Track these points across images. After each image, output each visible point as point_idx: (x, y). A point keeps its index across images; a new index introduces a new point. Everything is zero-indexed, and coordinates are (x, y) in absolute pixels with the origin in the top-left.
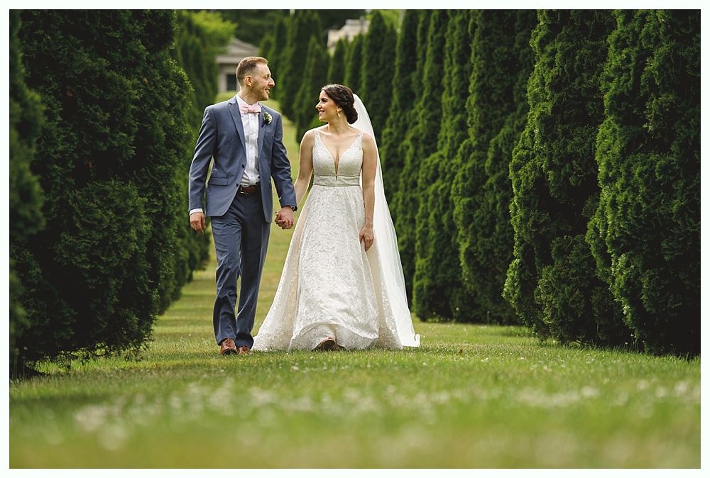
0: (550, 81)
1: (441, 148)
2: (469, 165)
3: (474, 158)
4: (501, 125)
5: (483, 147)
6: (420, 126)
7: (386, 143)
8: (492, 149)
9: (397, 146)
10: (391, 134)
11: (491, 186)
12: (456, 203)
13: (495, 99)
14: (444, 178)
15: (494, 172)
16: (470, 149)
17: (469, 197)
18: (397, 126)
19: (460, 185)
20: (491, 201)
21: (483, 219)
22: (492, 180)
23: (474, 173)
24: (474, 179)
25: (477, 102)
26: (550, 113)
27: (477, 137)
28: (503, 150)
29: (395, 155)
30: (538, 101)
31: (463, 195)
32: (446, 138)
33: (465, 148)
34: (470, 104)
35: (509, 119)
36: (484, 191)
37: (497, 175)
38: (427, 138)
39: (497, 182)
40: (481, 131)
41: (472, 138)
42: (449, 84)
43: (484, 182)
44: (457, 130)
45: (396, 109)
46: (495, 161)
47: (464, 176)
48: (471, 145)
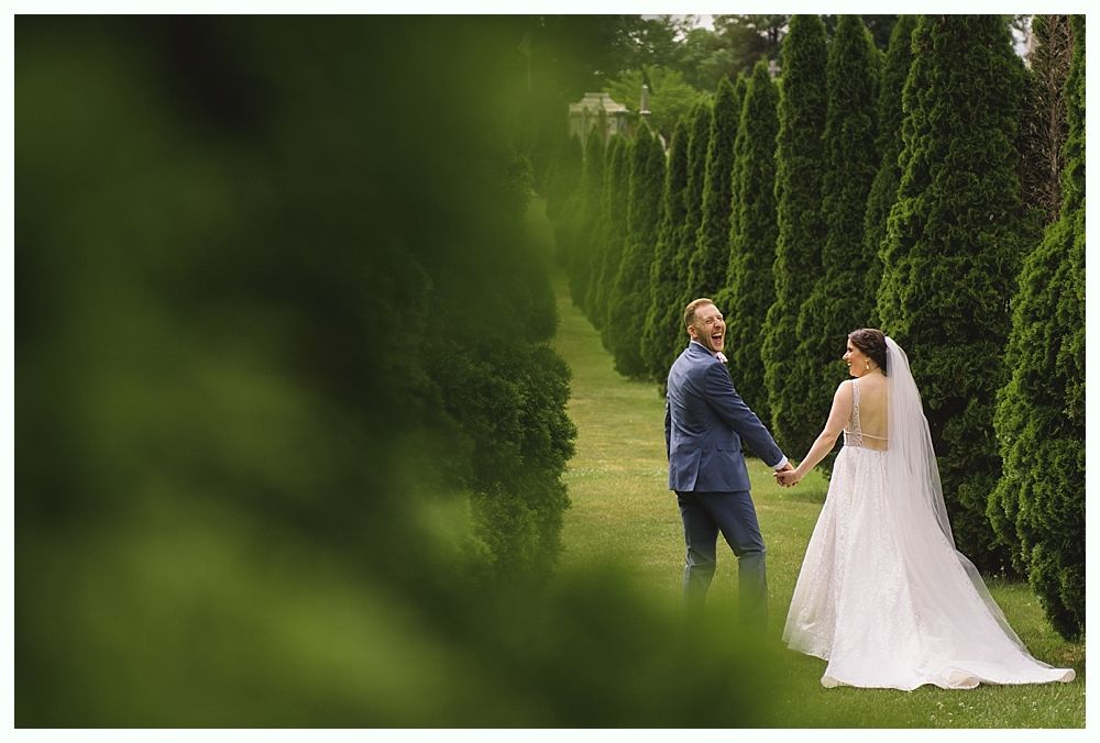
0: (905, 299)
1: (730, 285)
2: (779, 330)
3: (784, 322)
4: (810, 289)
5: (793, 311)
6: (700, 251)
7: (659, 257)
8: (803, 314)
9: (671, 260)
10: (664, 248)
11: (803, 352)
12: (767, 368)
13: (804, 263)
14: (734, 315)
15: (805, 338)
16: (779, 314)
17: (780, 361)
18: (670, 240)
19: (770, 350)
20: (803, 367)
21: (795, 384)
22: (804, 345)
23: (785, 338)
24: (784, 344)
25: (786, 266)
26: (906, 333)
27: (786, 301)
28: (814, 316)
29: (669, 269)
30: (892, 318)
31: (774, 360)
32: (735, 275)
33: (774, 311)
34: (777, 267)
35: (818, 284)
36: (795, 356)
37: (809, 340)
38: (707, 263)
39: (809, 348)
40: (790, 295)
41: (781, 301)
42: (738, 223)
43: (795, 348)
44: (746, 269)
45: (669, 223)
46: (806, 326)
47: (774, 340)
48: (780, 309)
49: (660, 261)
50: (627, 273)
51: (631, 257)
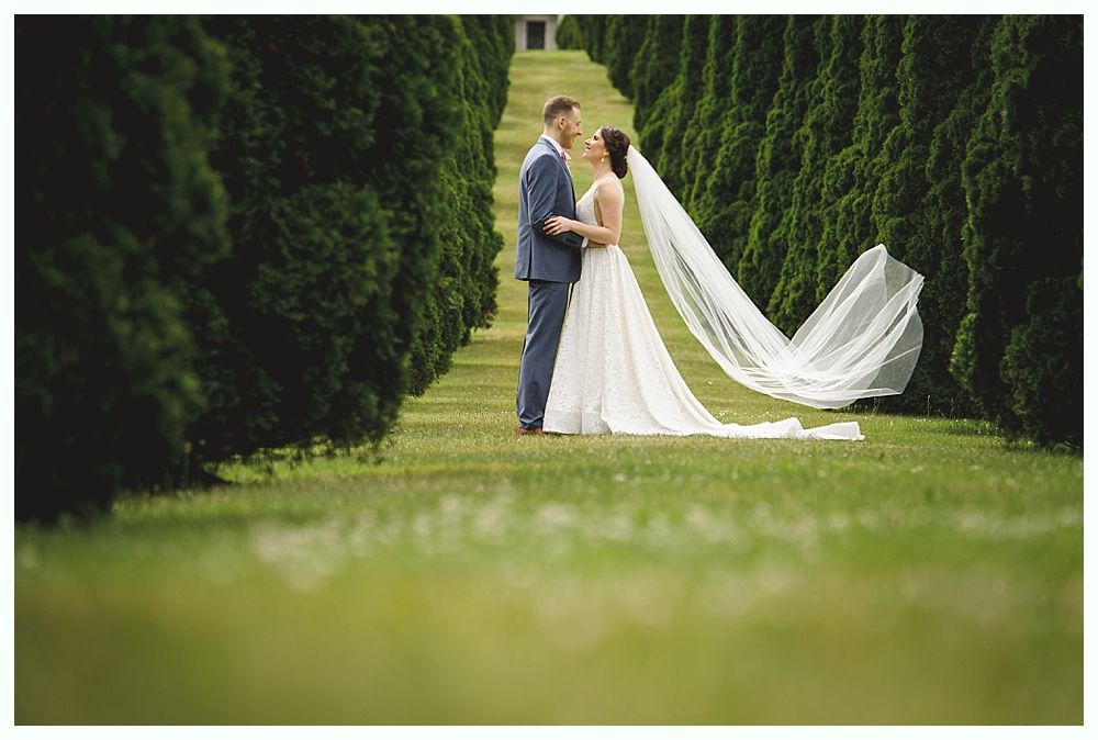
0: (1026, 34)
1: (858, 140)
2: (901, 166)
3: (909, 154)
4: (951, 104)
5: (922, 138)
6: (825, 104)
7: (772, 131)
8: (936, 142)
9: (791, 136)
10: (780, 116)
11: (935, 197)
12: (880, 226)
13: (943, 65)
14: (861, 186)
15: (938, 178)
16: (902, 141)
17: (900, 215)
18: (790, 105)
19: (886, 198)
20: (933, 223)
21: (920, 252)
22: (936, 190)
23: (908, 179)
24: (907, 187)
25: (913, 68)
26: (1025, 86)
27: (915, 120)
28: (955, 143)
29: (786, 150)
30: (1008, 67)
31: (891, 213)
32: (866, 123)
33: (894, 139)
35: (964, 94)
36: (924, 206)
37: (945, 182)
38: (836, 123)
39: (944, 193)
40: (919, 114)
41: (906, 124)
42: (872, 39)
43: (924, 194)
44: (882, 112)
45: (789, 78)
46: (941, 160)
47: (892, 183)
48: (903, 136)
49: (773, 137)
50: (728, 171)
51: (736, 144)
